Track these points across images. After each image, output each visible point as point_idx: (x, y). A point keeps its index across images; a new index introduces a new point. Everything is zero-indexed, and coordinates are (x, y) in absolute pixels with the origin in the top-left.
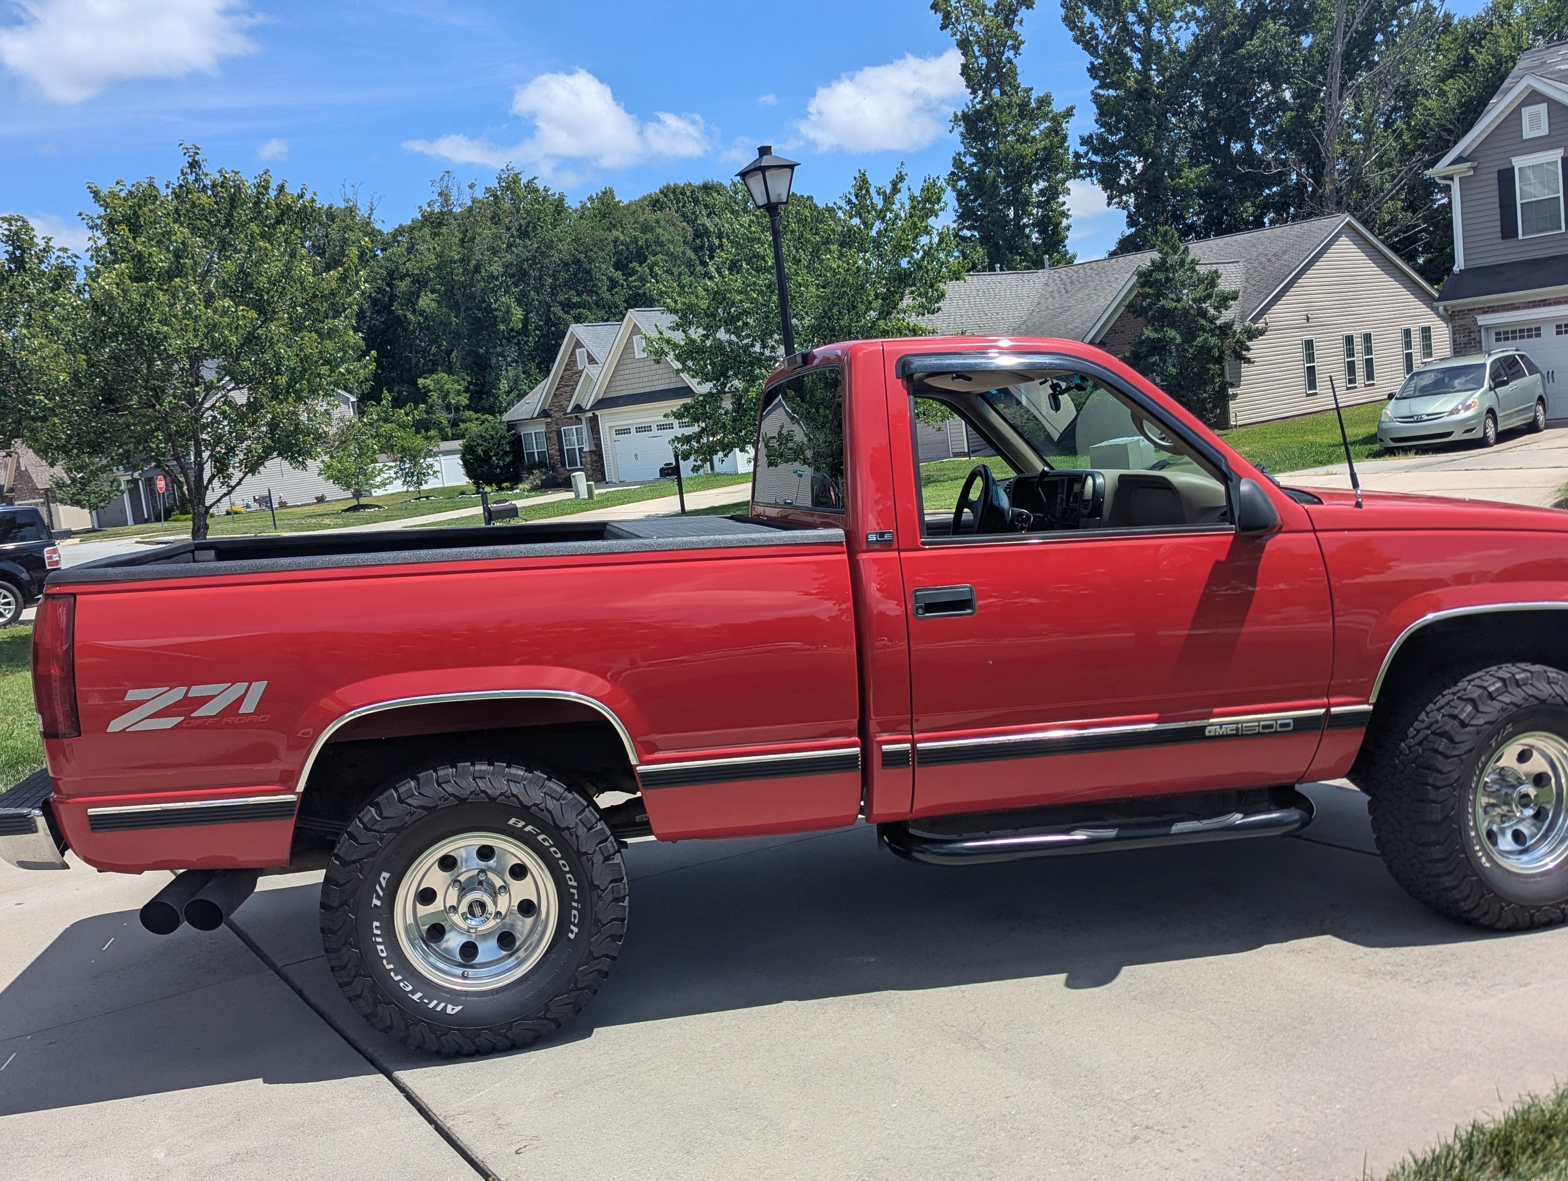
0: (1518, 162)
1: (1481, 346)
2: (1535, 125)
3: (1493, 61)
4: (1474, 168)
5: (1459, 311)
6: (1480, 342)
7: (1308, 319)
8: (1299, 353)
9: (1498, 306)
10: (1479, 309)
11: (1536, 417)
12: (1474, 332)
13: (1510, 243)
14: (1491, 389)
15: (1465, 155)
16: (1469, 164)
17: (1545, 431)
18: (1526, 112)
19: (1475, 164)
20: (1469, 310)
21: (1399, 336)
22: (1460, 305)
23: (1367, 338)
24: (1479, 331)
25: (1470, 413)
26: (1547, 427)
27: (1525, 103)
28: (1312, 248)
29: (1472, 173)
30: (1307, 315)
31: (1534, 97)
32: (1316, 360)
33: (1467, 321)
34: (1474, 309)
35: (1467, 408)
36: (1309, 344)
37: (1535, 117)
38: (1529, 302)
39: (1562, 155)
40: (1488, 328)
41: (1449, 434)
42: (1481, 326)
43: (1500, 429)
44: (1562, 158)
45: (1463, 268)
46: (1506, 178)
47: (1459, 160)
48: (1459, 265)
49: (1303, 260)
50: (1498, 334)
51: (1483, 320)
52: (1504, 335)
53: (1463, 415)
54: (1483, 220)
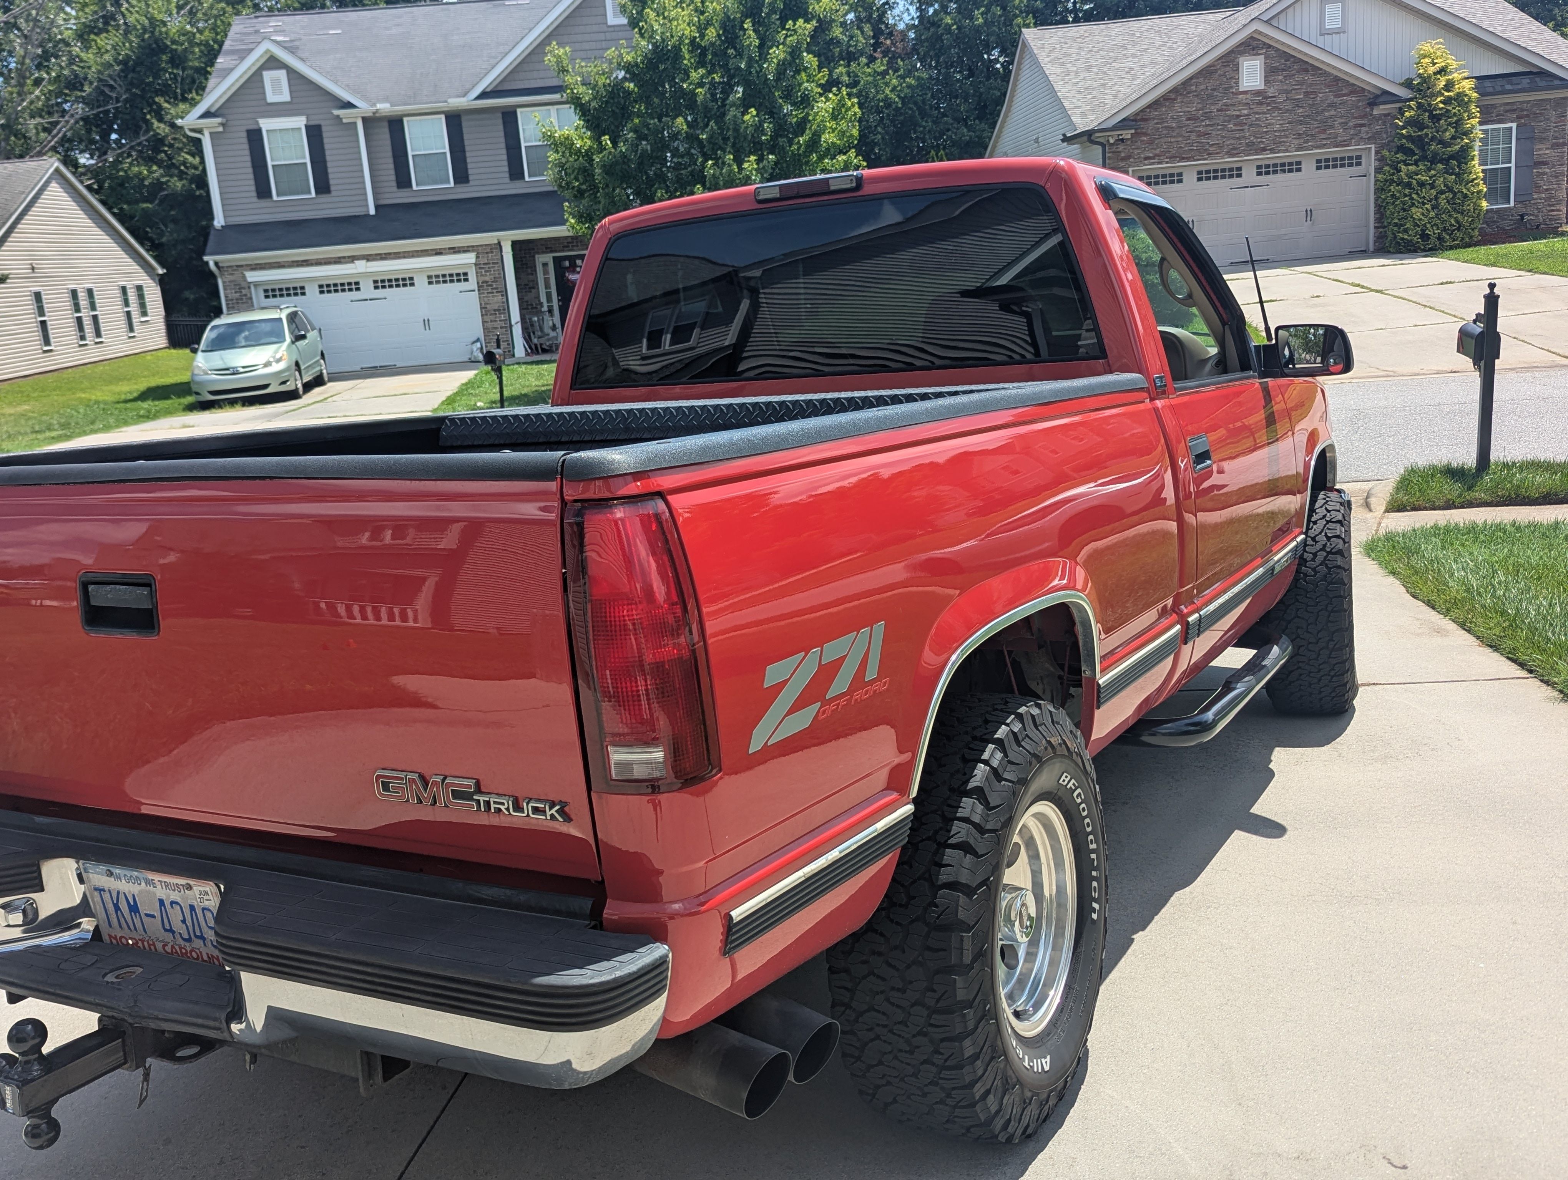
0: (266, 124)
1: (252, 303)
2: (277, 90)
3: (146, 22)
4: (223, 125)
5: (228, 267)
6: (251, 298)
7: (33, 269)
8: (30, 306)
9: (265, 264)
10: (247, 265)
11: (321, 370)
12: (244, 288)
13: (264, 203)
14: (293, 343)
15: (213, 110)
16: (219, 120)
17: (329, 385)
18: (267, 75)
19: (224, 121)
20: (238, 266)
21: (117, 293)
22: (229, 261)
23: (90, 292)
24: (249, 288)
25: (282, 366)
26: (330, 380)
27: (263, 67)
28: (27, 191)
29: (221, 129)
30: (31, 264)
31: (272, 62)
32: (47, 314)
33: (236, 276)
34: (242, 266)
35: (278, 361)
36: (38, 296)
37: (276, 82)
38: (293, 262)
39: (305, 122)
40: (257, 285)
41: (266, 386)
42: (250, 283)
43: (304, 381)
44: (307, 127)
45: (224, 224)
46: (255, 138)
47: (207, 115)
48: (219, 221)
49: (21, 203)
50: (266, 291)
51: (252, 276)
52: (274, 292)
53: (276, 368)
54: (239, 177)
